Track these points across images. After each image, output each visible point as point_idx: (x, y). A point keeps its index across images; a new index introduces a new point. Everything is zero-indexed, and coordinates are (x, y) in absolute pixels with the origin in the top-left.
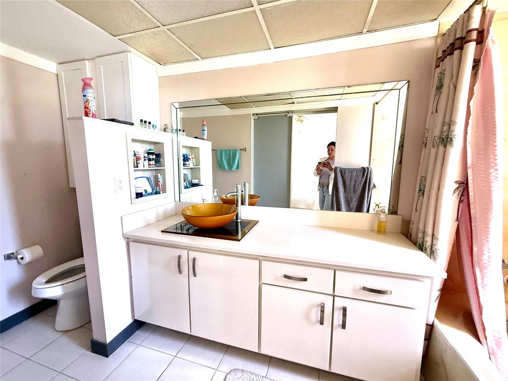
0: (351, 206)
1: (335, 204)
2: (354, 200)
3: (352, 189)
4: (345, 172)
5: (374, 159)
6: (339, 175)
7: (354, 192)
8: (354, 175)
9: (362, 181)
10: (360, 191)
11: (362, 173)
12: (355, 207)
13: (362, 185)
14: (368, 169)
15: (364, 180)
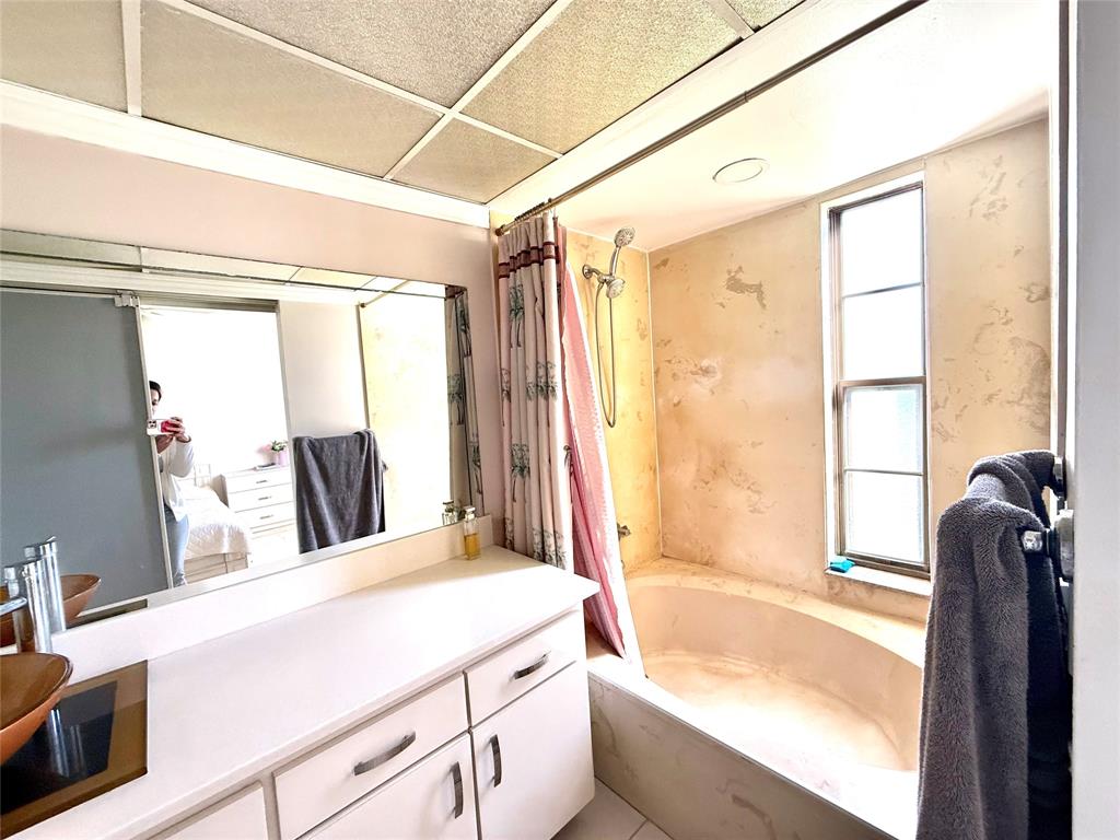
0: (347, 518)
1: (310, 523)
2: (352, 505)
3: (343, 481)
4: (322, 448)
5: (375, 414)
6: (309, 456)
7: (348, 487)
8: (343, 451)
9: (361, 460)
10: (360, 483)
11: (358, 444)
12: (354, 518)
13: (362, 469)
14: (369, 434)
15: (364, 458)
